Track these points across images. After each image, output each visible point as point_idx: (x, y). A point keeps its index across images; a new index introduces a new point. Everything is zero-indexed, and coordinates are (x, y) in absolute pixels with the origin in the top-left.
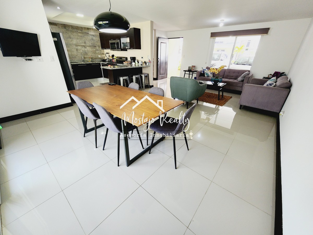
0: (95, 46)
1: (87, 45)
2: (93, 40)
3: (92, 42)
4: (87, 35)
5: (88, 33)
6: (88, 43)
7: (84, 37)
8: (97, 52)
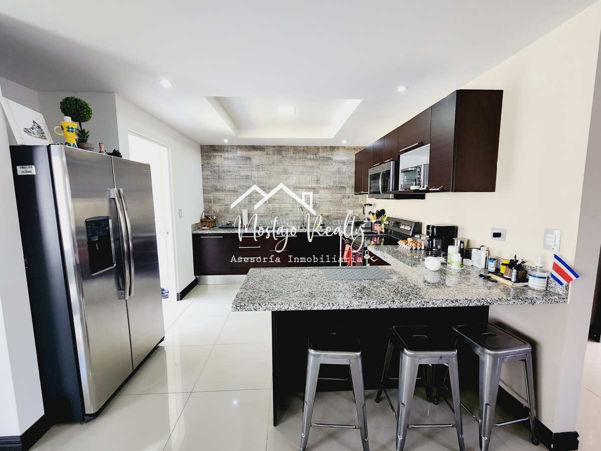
0: (343, 188)
1: (322, 186)
2: (339, 172)
3: (336, 177)
4: (326, 163)
5: (330, 159)
6: (326, 181)
7: (318, 168)
8: (346, 201)
